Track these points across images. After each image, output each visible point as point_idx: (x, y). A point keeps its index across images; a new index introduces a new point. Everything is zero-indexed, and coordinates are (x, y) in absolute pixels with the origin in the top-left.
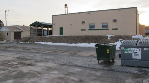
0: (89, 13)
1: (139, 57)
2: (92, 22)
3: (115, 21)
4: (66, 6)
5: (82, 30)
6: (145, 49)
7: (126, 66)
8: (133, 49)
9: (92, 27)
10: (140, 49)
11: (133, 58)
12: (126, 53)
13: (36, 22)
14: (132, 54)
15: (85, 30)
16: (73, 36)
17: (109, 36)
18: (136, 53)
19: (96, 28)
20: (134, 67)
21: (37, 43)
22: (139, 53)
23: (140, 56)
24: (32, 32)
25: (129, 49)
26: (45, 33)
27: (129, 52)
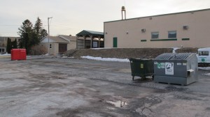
0: (151, 18)
1: (172, 73)
2: (155, 30)
3: (185, 28)
4: (123, 9)
5: (142, 41)
6: (178, 64)
7: (160, 83)
8: (166, 63)
9: (155, 37)
10: (173, 63)
11: (166, 73)
12: (159, 68)
13: (84, 31)
14: (165, 69)
15: (145, 41)
16: (128, 49)
18: (169, 68)
19: (160, 38)
21: (84, 57)
22: (172, 68)
23: (173, 71)
24: (79, 44)
25: (162, 64)
26: (95, 44)
27: (162, 67)
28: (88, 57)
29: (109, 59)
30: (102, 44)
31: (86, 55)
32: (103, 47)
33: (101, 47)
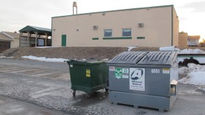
0: (104, 13)
2: (108, 27)
3: (141, 25)
4: (75, 4)
5: (93, 39)
6: (154, 71)
7: (119, 104)
8: (132, 70)
9: (108, 35)
10: (144, 69)
11: (131, 89)
12: (118, 77)
13: (28, 26)
14: (128, 79)
15: (98, 39)
16: (78, 48)
17: (130, 48)
18: (136, 78)
19: (113, 36)
20: (133, 106)
21: (25, 57)
22: (142, 79)
23: (143, 84)
24: (22, 42)
25: (123, 70)
26: (41, 42)
27: (124, 77)
28: (31, 57)
29: (54, 60)
30: (49, 43)
31: (29, 55)
32: (50, 45)
33: (47, 45)
